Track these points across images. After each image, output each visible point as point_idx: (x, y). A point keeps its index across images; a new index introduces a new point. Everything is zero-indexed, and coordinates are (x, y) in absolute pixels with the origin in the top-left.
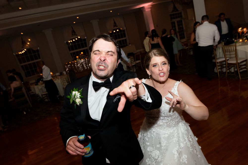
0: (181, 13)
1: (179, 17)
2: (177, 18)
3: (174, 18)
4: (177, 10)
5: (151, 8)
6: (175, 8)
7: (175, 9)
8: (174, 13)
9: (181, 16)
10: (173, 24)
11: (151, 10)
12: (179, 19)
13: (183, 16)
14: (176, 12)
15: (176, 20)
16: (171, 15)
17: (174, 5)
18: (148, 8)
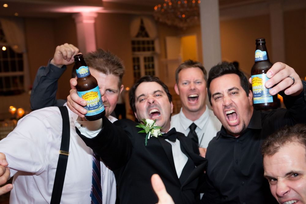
0: (153, 42)
1: (149, 50)
2: (144, 50)
3: (139, 50)
4: (147, 35)
5: (96, 19)
6: (142, 28)
7: (143, 30)
8: (141, 39)
9: (153, 49)
10: (136, 60)
11: (95, 24)
12: (148, 54)
13: (158, 49)
14: (143, 37)
15: (142, 55)
16: (133, 43)
17: (142, 22)
18: (90, 18)
